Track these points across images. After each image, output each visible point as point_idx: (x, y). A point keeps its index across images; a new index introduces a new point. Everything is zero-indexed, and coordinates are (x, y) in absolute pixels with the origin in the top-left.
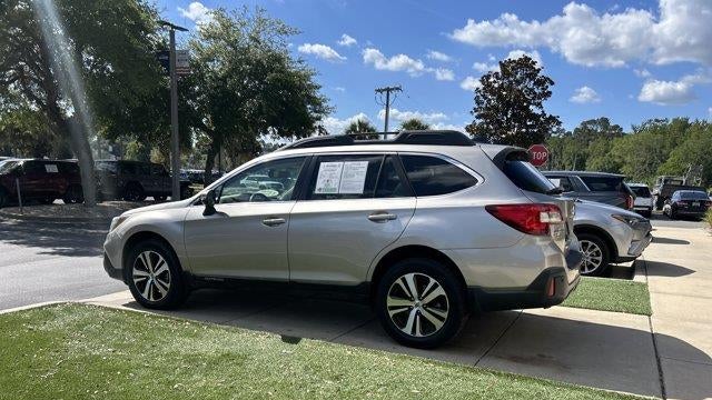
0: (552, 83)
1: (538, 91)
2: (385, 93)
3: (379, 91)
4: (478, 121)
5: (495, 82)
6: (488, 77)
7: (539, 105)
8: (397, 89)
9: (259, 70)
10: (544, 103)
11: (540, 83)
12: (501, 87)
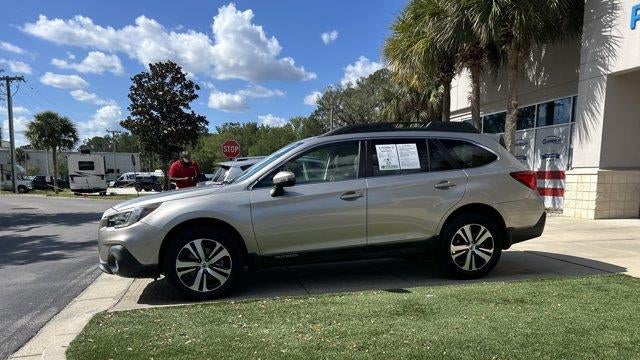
0: (198, 88)
1: (186, 94)
7: (187, 106)
8: (20, 79)
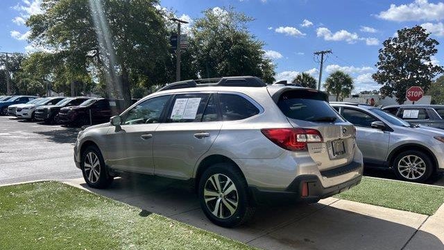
0: (438, 44)
1: (427, 49)
2: (321, 55)
3: (317, 53)
4: (381, 71)
5: (394, 44)
6: (389, 41)
7: (428, 59)
8: (328, 52)
9: (227, 44)
10: (432, 57)
11: (428, 44)
12: (399, 48)
